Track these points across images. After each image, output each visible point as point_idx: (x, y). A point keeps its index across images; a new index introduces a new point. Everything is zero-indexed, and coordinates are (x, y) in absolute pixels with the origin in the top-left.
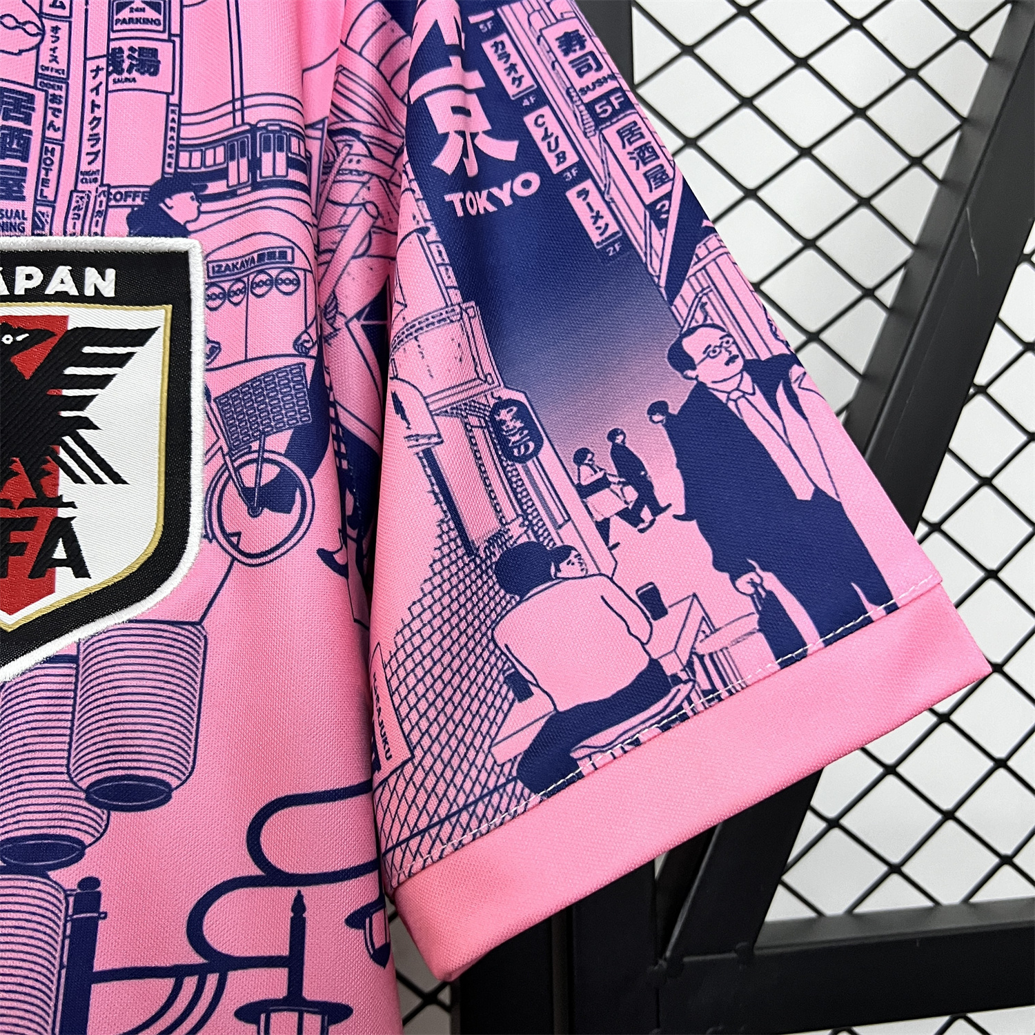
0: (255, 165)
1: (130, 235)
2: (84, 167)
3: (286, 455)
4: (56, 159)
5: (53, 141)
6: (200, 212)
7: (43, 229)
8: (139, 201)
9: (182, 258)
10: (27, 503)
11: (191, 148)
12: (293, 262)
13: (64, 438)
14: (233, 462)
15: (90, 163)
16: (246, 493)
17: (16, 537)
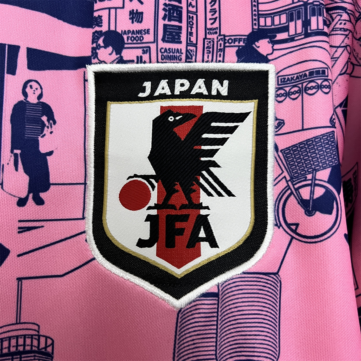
0: (306, 24)
1: (238, 62)
2: (209, 26)
3: (328, 182)
4: (195, 22)
5: (192, 12)
6: (274, 50)
7: (192, 59)
8: (242, 43)
9: (265, 74)
10: (183, 207)
11: (265, 16)
12: (327, 76)
13: (202, 172)
14: (293, 185)
15: (212, 24)
16: (304, 203)
17: (178, 225)
